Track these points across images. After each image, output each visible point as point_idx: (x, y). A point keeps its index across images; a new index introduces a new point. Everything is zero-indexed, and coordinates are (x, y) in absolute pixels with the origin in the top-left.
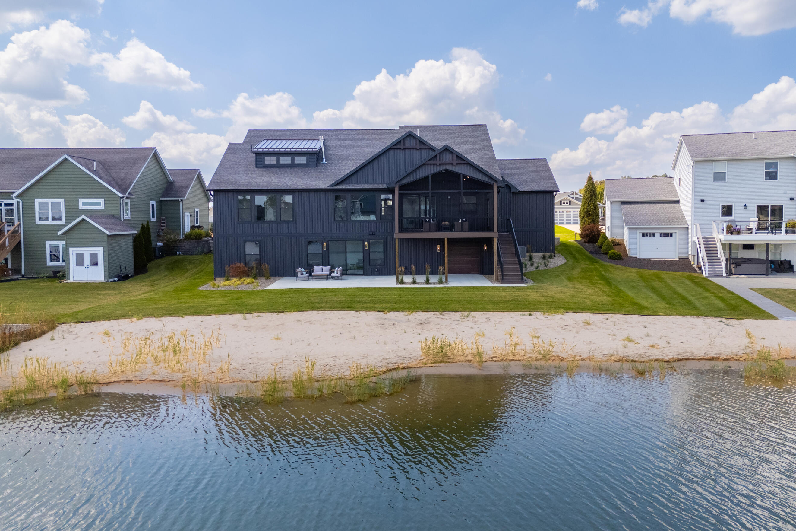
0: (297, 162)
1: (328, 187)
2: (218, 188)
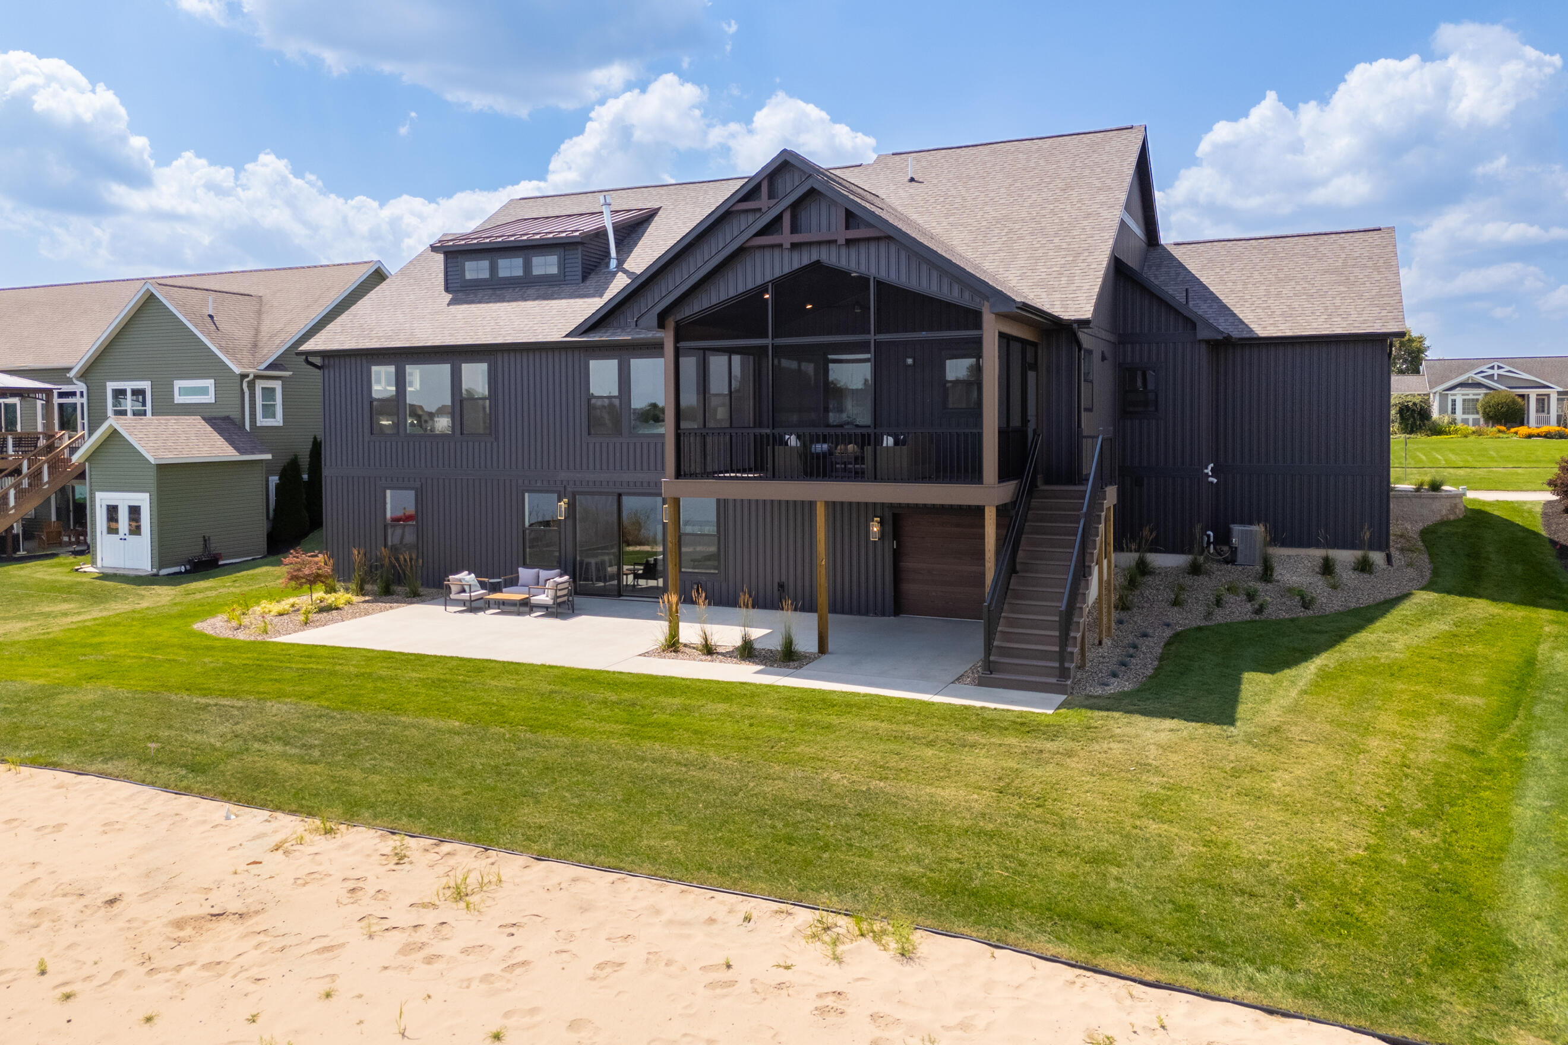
0: (536, 271)
1: (567, 336)
2: (324, 347)
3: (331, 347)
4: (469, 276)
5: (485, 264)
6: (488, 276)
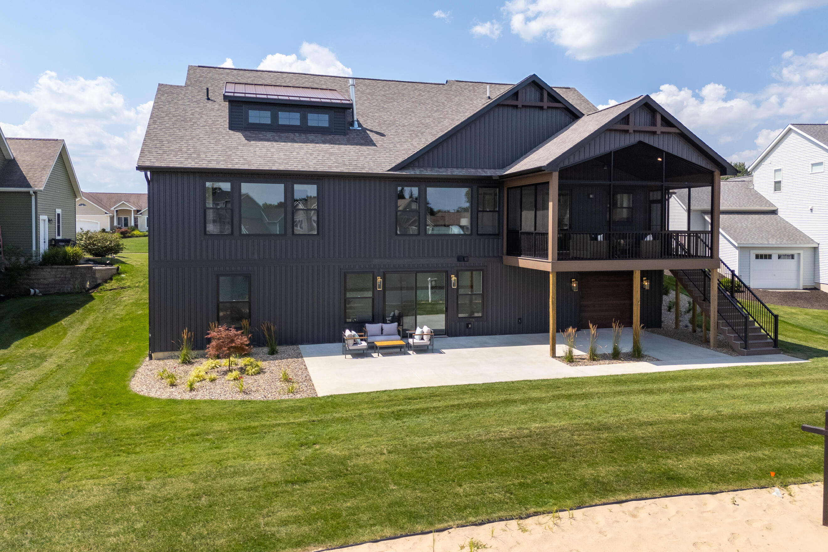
0: (310, 123)
1: (389, 171)
2: (163, 165)
3: (171, 165)
4: (251, 120)
5: (268, 114)
6: (270, 123)
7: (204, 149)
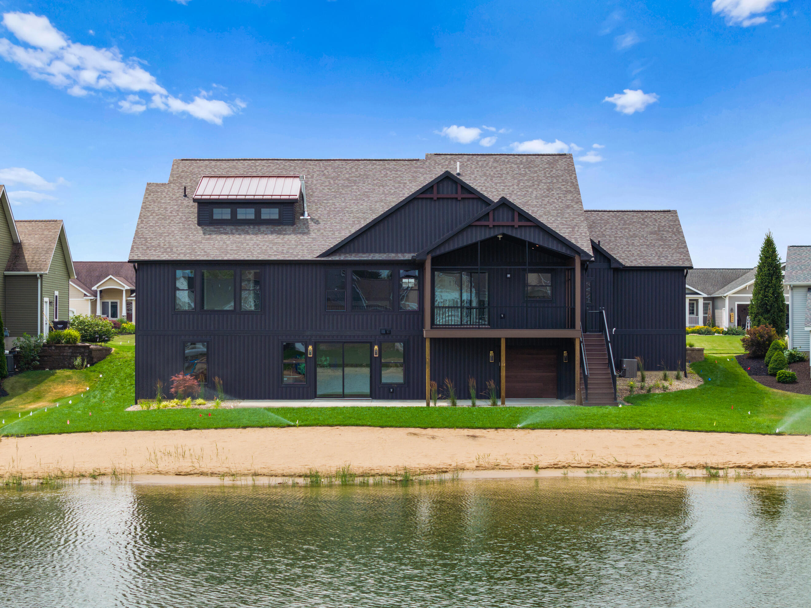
0: (263, 217)
1: (318, 257)
2: (146, 258)
3: (152, 258)
4: (215, 217)
5: (227, 211)
6: (230, 218)
7: (176, 244)
